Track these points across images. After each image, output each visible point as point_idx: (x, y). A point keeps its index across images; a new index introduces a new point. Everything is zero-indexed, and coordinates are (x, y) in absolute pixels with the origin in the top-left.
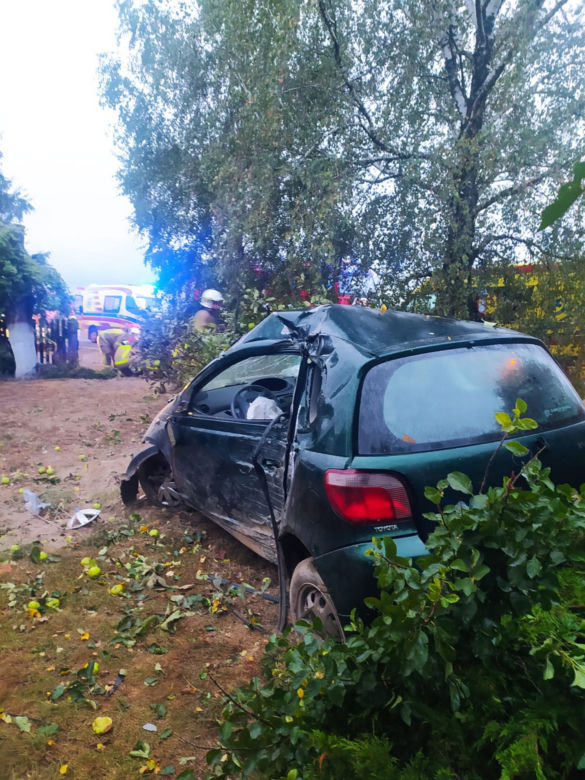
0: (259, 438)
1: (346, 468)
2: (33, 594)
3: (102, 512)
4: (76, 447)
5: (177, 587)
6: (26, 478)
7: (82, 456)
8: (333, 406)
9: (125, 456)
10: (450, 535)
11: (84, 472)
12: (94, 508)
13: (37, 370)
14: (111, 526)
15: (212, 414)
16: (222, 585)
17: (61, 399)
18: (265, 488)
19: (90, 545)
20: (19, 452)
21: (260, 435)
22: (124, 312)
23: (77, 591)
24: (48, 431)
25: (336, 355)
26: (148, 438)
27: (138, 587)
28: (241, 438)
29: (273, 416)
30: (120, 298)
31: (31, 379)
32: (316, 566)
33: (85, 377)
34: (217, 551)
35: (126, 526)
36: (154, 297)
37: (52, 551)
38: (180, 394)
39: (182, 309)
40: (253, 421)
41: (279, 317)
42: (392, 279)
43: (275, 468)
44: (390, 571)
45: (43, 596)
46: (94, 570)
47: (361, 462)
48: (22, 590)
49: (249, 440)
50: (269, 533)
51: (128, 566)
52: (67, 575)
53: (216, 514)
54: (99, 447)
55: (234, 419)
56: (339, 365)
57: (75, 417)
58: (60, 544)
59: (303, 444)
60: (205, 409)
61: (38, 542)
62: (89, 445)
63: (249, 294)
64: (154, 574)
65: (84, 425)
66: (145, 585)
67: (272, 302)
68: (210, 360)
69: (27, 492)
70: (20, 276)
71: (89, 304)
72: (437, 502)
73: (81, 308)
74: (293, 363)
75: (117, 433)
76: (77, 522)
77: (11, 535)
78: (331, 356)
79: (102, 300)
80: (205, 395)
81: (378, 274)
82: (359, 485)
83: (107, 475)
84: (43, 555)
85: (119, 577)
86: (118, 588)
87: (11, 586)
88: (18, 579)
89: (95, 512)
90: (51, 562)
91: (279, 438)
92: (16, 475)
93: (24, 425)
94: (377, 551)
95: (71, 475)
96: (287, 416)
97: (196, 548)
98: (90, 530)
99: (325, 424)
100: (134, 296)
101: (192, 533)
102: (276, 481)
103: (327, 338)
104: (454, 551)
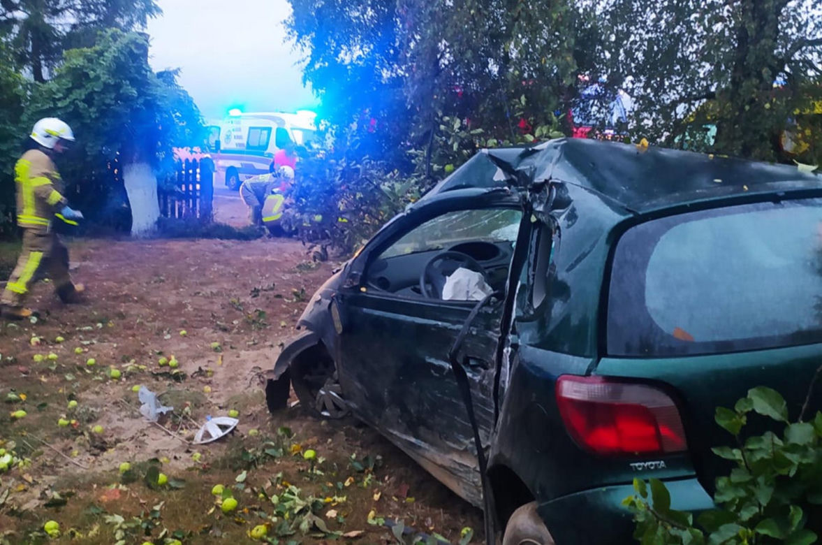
0: (460, 327)
1: (588, 374)
2: (148, 532)
3: (240, 423)
4: (207, 332)
5: (341, 533)
6: (142, 371)
7: (216, 344)
8: (569, 284)
9: (272, 346)
10: (754, 483)
11: (218, 366)
12: (229, 416)
13: (159, 227)
14: (251, 442)
15: (393, 291)
16: (404, 534)
17: (190, 265)
18: (468, 398)
19: (224, 467)
20: (134, 336)
21: (461, 323)
22: (273, 149)
23: (206, 530)
24: (171, 309)
25: (574, 210)
26: (304, 323)
27: (289, 530)
28: (435, 326)
29: (480, 296)
30: (269, 129)
31: (151, 238)
32: (541, 515)
33: (221, 238)
34: (397, 484)
35: (272, 444)
36: (315, 129)
37: (174, 473)
38: (350, 262)
39: (353, 145)
40: (451, 303)
41: (490, 156)
42: (652, 104)
43: (482, 370)
44: (660, 531)
45: (162, 534)
46: (230, 503)
47: (610, 365)
48: (133, 525)
49: (446, 328)
50: (472, 463)
51: (275, 499)
52: (193, 507)
53: (395, 433)
54: (238, 333)
55: (425, 299)
56: (579, 224)
57: (207, 290)
58: (183, 464)
59: (525, 337)
60: (384, 284)
61: (156, 460)
62: (225, 330)
63: (447, 124)
64: (309, 513)
65: (219, 301)
66: (297, 527)
67: (479, 135)
68: (391, 216)
69: (143, 392)
70: (141, 101)
71: (228, 137)
72: (736, 431)
73: (218, 143)
74: (509, 221)
75: (261, 314)
76: (207, 435)
77: (121, 448)
78: (567, 211)
79: (245, 134)
80: (384, 264)
81: (632, 96)
82: (608, 400)
83: (247, 372)
84: (162, 478)
85: (262, 514)
86: (260, 530)
87: (119, 519)
88: (128, 510)
89: (232, 422)
90: (172, 488)
91: (488, 328)
92: (130, 366)
93: (141, 300)
94: (639, 500)
95: (200, 369)
96: (499, 296)
97: (368, 479)
98: (225, 446)
99: (558, 309)
100: (287, 127)
101: (362, 458)
102: (483, 389)
103: (561, 186)
104: (760, 506)
